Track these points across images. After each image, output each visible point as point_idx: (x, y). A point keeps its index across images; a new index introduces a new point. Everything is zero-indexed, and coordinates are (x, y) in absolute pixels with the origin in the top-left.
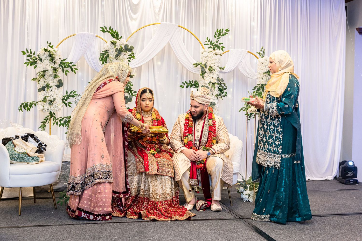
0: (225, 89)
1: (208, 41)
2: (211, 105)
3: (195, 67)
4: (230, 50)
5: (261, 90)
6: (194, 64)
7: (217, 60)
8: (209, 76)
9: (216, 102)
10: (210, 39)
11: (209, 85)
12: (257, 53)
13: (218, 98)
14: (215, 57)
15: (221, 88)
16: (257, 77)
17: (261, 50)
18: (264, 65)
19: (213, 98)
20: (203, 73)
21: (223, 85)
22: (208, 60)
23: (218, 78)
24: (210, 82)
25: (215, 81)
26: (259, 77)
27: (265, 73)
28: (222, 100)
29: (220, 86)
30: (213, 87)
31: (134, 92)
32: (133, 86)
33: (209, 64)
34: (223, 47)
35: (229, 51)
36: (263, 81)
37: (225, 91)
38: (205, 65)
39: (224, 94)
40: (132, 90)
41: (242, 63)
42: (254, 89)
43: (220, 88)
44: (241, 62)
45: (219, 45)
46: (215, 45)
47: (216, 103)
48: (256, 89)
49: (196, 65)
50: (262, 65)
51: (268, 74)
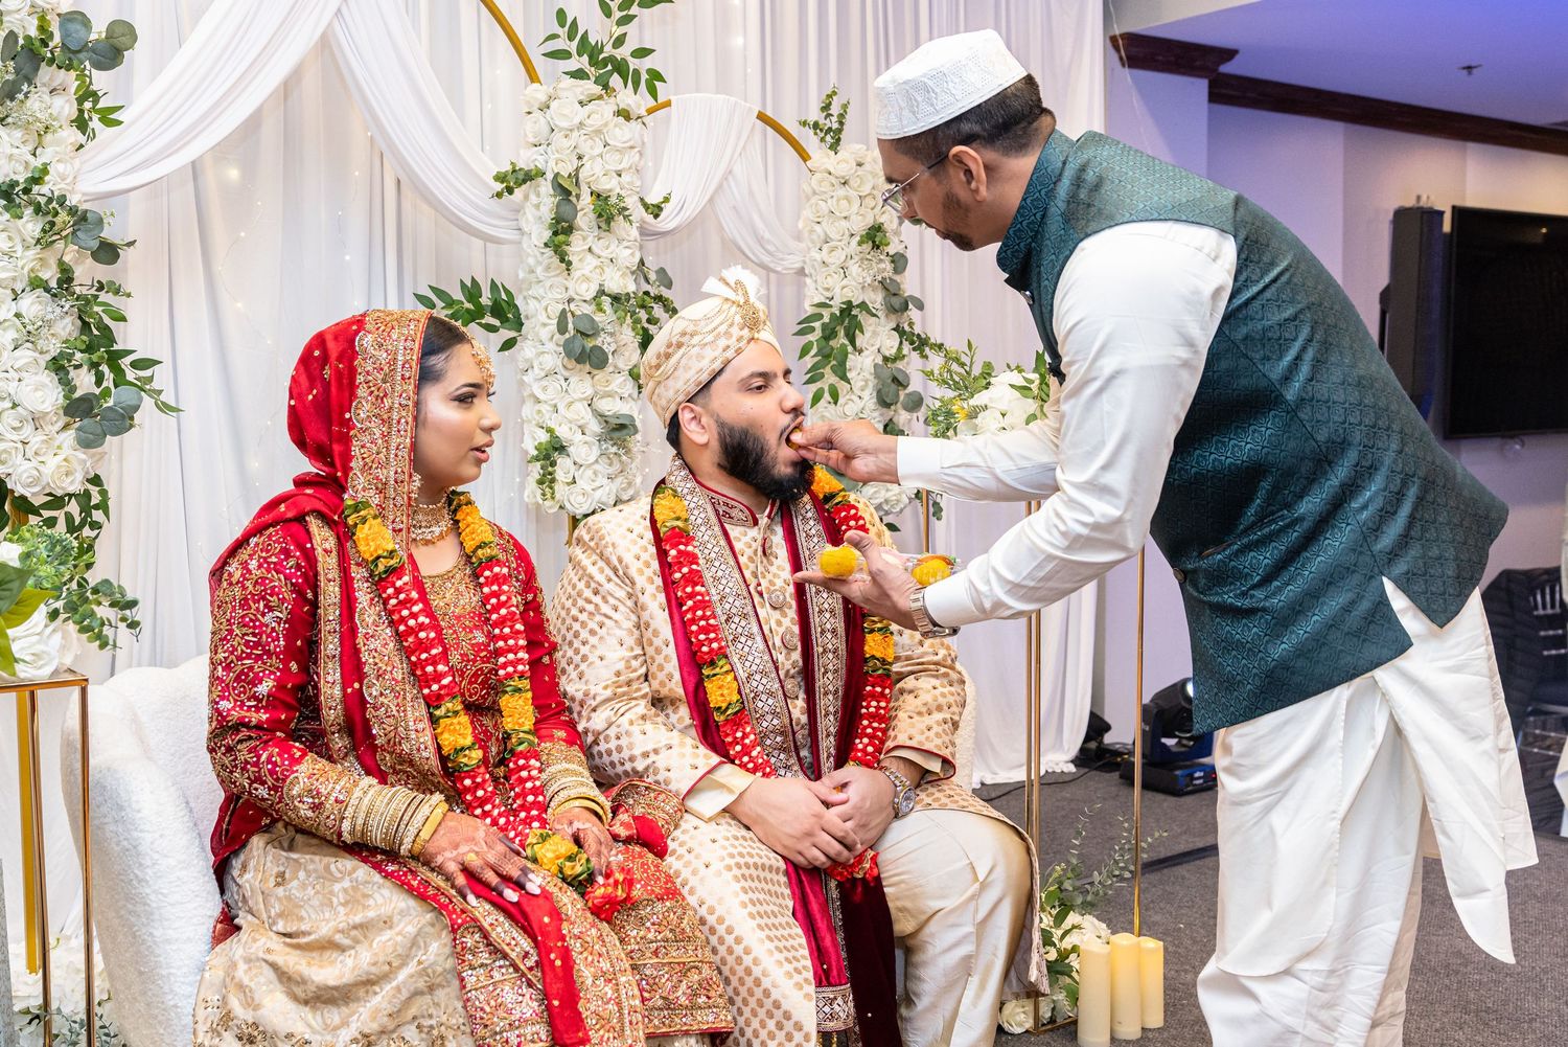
1: (563, 32)
2: (612, 434)
3: (499, 195)
4: (673, 99)
5: (841, 339)
6: (500, 178)
7: (634, 157)
8: (594, 248)
9: (633, 412)
10: (574, 22)
11: (600, 310)
12: (804, 123)
14: (624, 132)
16: (798, 265)
17: (826, 108)
18: (853, 194)
19: (617, 390)
20: (562, 227)
22: (585, 148)
23: (642, 262)
24: (602, 292)
25: (627, 284)
26: (826, 264)
27: (866, 237)
31: (135, 365)
32: (124, 319)
33: (598, 174)
34: (656, 76)
35: (668, 104)
36: (845, 282)
38: (575, 177)
40: (115, 347)
41: (730, 178)
42: (801, 333)
44: (728, 176)
45: (633, 63)
46: (605, 62)
47: (637, 420)
48: (813, 329)
49: (515, 180)
50: (841, 192)
51: (876, 247)
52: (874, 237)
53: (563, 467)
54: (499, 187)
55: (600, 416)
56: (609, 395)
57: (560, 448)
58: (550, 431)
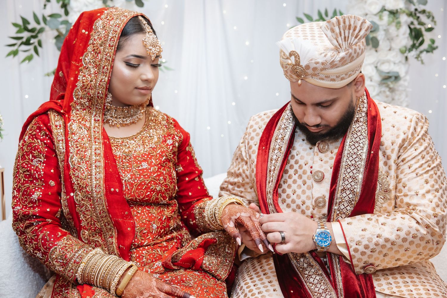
0: (430, 30)
2: (385, 81)
9: (401, 70)
11: (381, 18)
13: (407, 58)
15: (418, 27)
19: (392, 59)
21: (423, 18)
25: (400, 5)
28: (422, 63)
29: (412, 23)
30: (394, 24)
37: (427, 36)
39: (425, 46)
43: (412, 27)
47: (402, 74)
55: (381, 72)
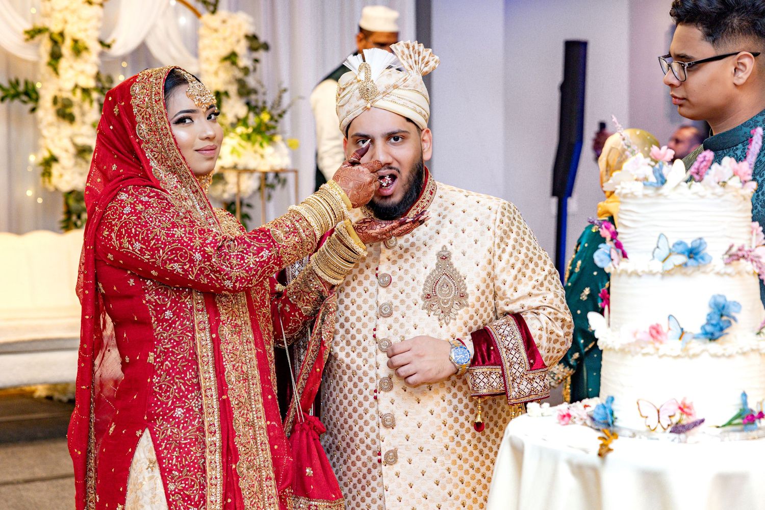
3: (28, 40)
6: (27, 32)
7: (94, 22)
8: (73, 66)
11: (75, 95)
18: (220, 37)
19: (85, 133)
20: (56, 56)
23: (98, 73)
24: (76, 86)
25: (91, 83)
26: (207, 71)
27: (226, 58)
30: (87, 100)
33: (72, 31)
36: (217, 80)
38: (62, 34)
41: (155, 29)
44: (153, 27)
49: (34, 33)
50: (215, 35)
51: (234, 63)
52: (232, 58)
53: (55, 169)
54: (27, 36)
55: (75, 145)
56: (82, 135)
57: (54, 159)
58: (50, 152)
